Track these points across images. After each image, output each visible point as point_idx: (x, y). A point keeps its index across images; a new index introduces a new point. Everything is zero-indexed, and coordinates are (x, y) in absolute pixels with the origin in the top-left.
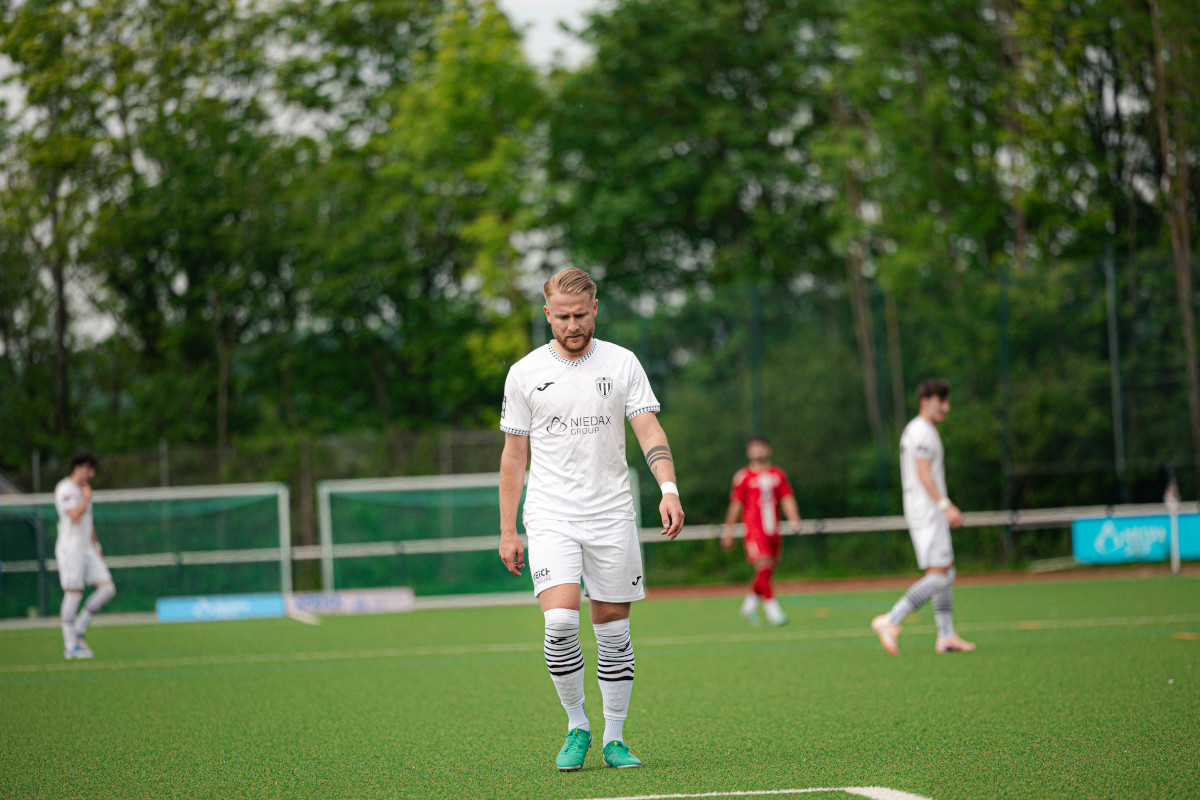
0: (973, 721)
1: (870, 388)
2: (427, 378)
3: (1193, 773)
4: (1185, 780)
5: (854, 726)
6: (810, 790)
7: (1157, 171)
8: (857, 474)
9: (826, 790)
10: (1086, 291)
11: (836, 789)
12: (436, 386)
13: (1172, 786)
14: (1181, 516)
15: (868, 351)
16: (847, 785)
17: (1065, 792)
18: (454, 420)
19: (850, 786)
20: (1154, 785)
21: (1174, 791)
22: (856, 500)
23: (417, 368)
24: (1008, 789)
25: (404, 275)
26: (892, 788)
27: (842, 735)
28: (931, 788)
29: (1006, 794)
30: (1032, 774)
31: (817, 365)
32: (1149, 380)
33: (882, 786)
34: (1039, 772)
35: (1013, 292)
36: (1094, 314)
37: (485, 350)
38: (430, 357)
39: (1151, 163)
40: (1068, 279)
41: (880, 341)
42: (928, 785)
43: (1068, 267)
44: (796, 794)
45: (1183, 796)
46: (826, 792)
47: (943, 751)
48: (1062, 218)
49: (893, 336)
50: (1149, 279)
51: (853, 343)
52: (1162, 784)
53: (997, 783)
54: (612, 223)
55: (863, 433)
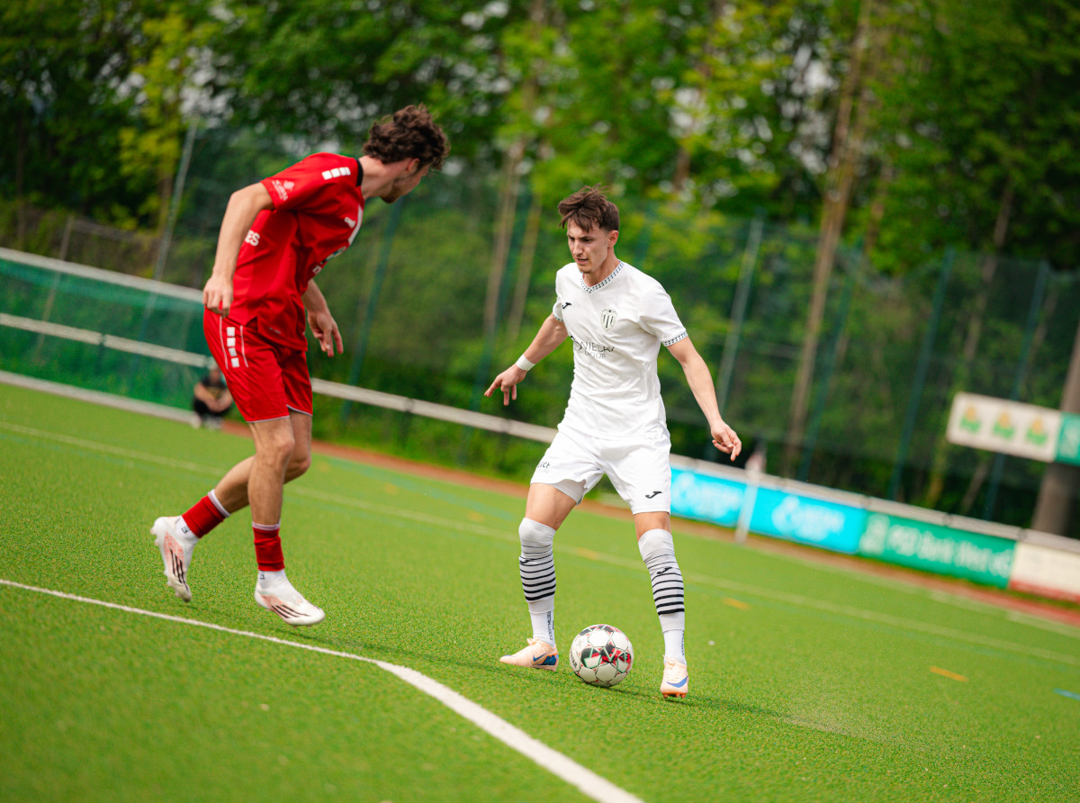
0: (514, 631)
1: (494, 286)
2: (70, 161)
3: (712, 735)
4: (704, 739)
5: (399, 604)
6: (343, 654)
7: (828, 151)
8: (459, 365)
9: (360, 658)
10: (728, 247)
11: (369, 660)
12: (76, 171)
13: (690, 742)
14: (760, 489)
15: (502, 248)
16: (380, 659)
17: (587, 720)
18: (87, 209)
19: (384, 660)
20: (673, 735)
21: (691, 747)
22: (453, 389)
23: (62, 146)
24: (533, 703)
25: (71, 55)
26: (423, 673)
27: (385, 611)
28: (460, 683)
29: (530, 707)
30: (559, 695)
31: (451, 249)
32: (765, 349)
33: (413, 669)
34: (566, 695)
35: (658, 228)
36: (730, 272)
37: (133, 147)
38: (78, 142)
39: (823, 140)
40: (713, 231)
41: (515, 243)
42: (458, 680)
43: (716, 220)
44: (330, 655)
45: (699, 753)
46: (358, 661)
47: (479, 651)
48: (723, 171)
49: (530, 240)
50: (793, 251)
51: (490, 239)
52: (681, 737)
53: (524, 695)
54: (288, 58)
55: (475, 327)
